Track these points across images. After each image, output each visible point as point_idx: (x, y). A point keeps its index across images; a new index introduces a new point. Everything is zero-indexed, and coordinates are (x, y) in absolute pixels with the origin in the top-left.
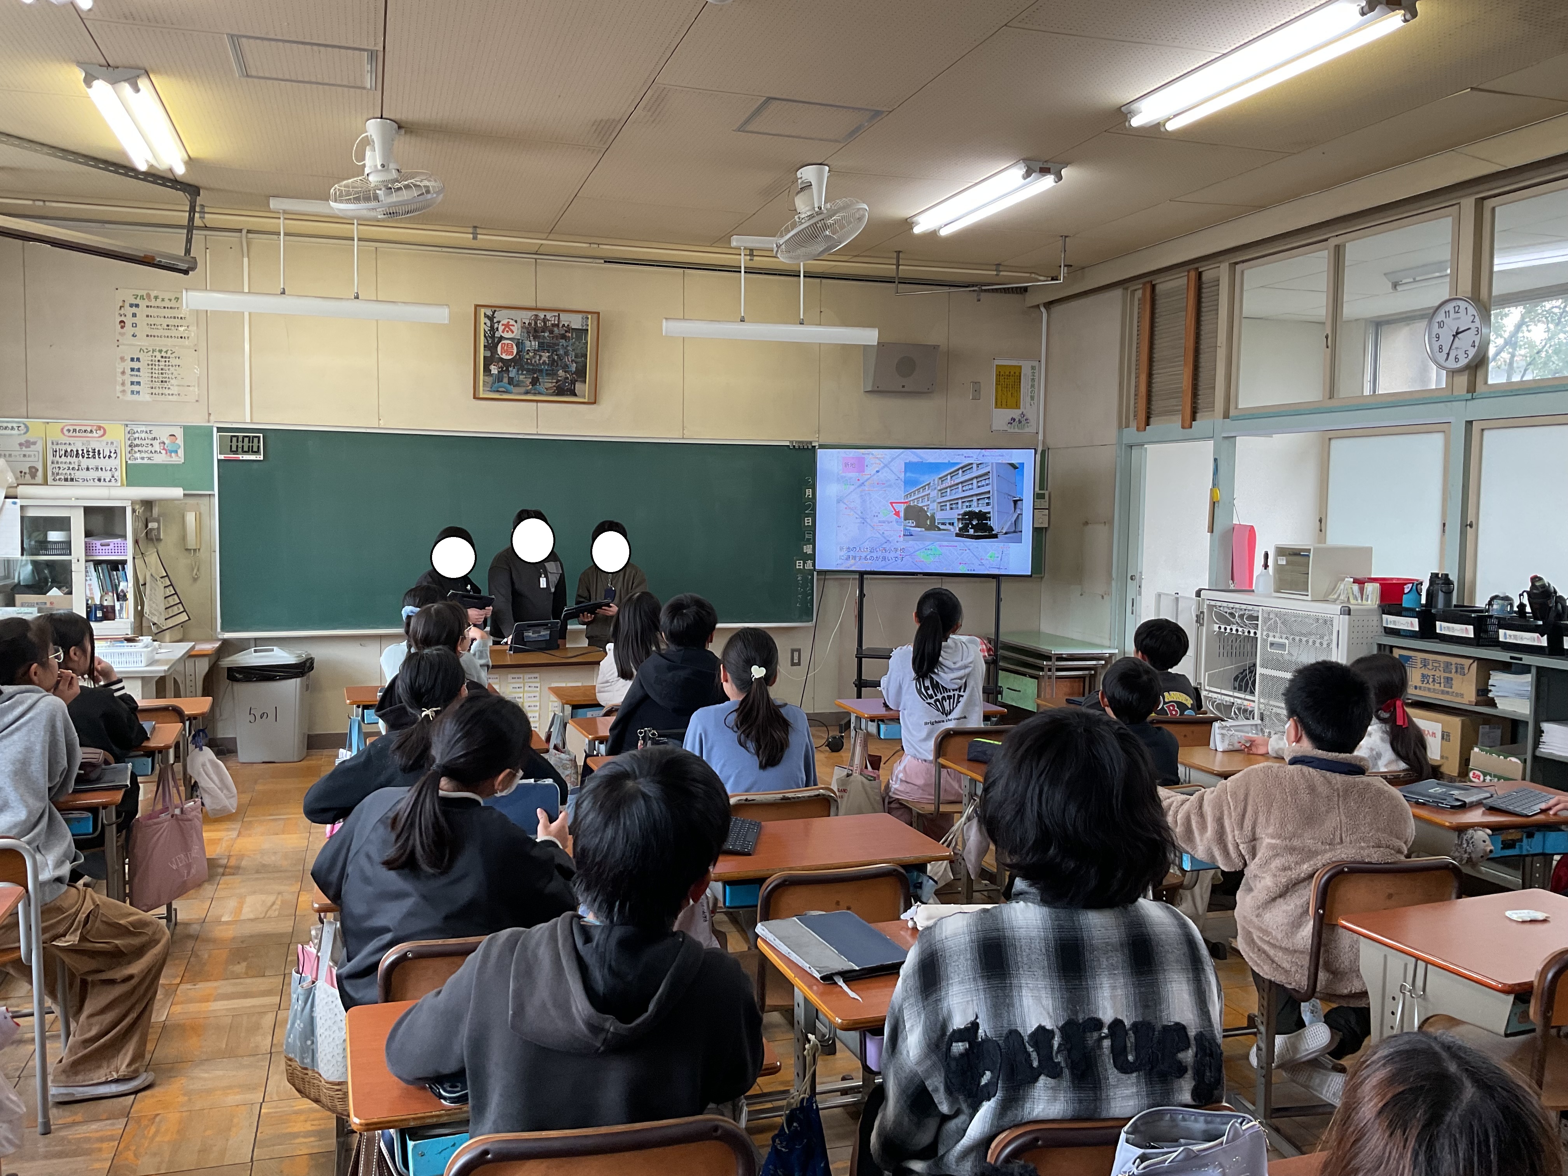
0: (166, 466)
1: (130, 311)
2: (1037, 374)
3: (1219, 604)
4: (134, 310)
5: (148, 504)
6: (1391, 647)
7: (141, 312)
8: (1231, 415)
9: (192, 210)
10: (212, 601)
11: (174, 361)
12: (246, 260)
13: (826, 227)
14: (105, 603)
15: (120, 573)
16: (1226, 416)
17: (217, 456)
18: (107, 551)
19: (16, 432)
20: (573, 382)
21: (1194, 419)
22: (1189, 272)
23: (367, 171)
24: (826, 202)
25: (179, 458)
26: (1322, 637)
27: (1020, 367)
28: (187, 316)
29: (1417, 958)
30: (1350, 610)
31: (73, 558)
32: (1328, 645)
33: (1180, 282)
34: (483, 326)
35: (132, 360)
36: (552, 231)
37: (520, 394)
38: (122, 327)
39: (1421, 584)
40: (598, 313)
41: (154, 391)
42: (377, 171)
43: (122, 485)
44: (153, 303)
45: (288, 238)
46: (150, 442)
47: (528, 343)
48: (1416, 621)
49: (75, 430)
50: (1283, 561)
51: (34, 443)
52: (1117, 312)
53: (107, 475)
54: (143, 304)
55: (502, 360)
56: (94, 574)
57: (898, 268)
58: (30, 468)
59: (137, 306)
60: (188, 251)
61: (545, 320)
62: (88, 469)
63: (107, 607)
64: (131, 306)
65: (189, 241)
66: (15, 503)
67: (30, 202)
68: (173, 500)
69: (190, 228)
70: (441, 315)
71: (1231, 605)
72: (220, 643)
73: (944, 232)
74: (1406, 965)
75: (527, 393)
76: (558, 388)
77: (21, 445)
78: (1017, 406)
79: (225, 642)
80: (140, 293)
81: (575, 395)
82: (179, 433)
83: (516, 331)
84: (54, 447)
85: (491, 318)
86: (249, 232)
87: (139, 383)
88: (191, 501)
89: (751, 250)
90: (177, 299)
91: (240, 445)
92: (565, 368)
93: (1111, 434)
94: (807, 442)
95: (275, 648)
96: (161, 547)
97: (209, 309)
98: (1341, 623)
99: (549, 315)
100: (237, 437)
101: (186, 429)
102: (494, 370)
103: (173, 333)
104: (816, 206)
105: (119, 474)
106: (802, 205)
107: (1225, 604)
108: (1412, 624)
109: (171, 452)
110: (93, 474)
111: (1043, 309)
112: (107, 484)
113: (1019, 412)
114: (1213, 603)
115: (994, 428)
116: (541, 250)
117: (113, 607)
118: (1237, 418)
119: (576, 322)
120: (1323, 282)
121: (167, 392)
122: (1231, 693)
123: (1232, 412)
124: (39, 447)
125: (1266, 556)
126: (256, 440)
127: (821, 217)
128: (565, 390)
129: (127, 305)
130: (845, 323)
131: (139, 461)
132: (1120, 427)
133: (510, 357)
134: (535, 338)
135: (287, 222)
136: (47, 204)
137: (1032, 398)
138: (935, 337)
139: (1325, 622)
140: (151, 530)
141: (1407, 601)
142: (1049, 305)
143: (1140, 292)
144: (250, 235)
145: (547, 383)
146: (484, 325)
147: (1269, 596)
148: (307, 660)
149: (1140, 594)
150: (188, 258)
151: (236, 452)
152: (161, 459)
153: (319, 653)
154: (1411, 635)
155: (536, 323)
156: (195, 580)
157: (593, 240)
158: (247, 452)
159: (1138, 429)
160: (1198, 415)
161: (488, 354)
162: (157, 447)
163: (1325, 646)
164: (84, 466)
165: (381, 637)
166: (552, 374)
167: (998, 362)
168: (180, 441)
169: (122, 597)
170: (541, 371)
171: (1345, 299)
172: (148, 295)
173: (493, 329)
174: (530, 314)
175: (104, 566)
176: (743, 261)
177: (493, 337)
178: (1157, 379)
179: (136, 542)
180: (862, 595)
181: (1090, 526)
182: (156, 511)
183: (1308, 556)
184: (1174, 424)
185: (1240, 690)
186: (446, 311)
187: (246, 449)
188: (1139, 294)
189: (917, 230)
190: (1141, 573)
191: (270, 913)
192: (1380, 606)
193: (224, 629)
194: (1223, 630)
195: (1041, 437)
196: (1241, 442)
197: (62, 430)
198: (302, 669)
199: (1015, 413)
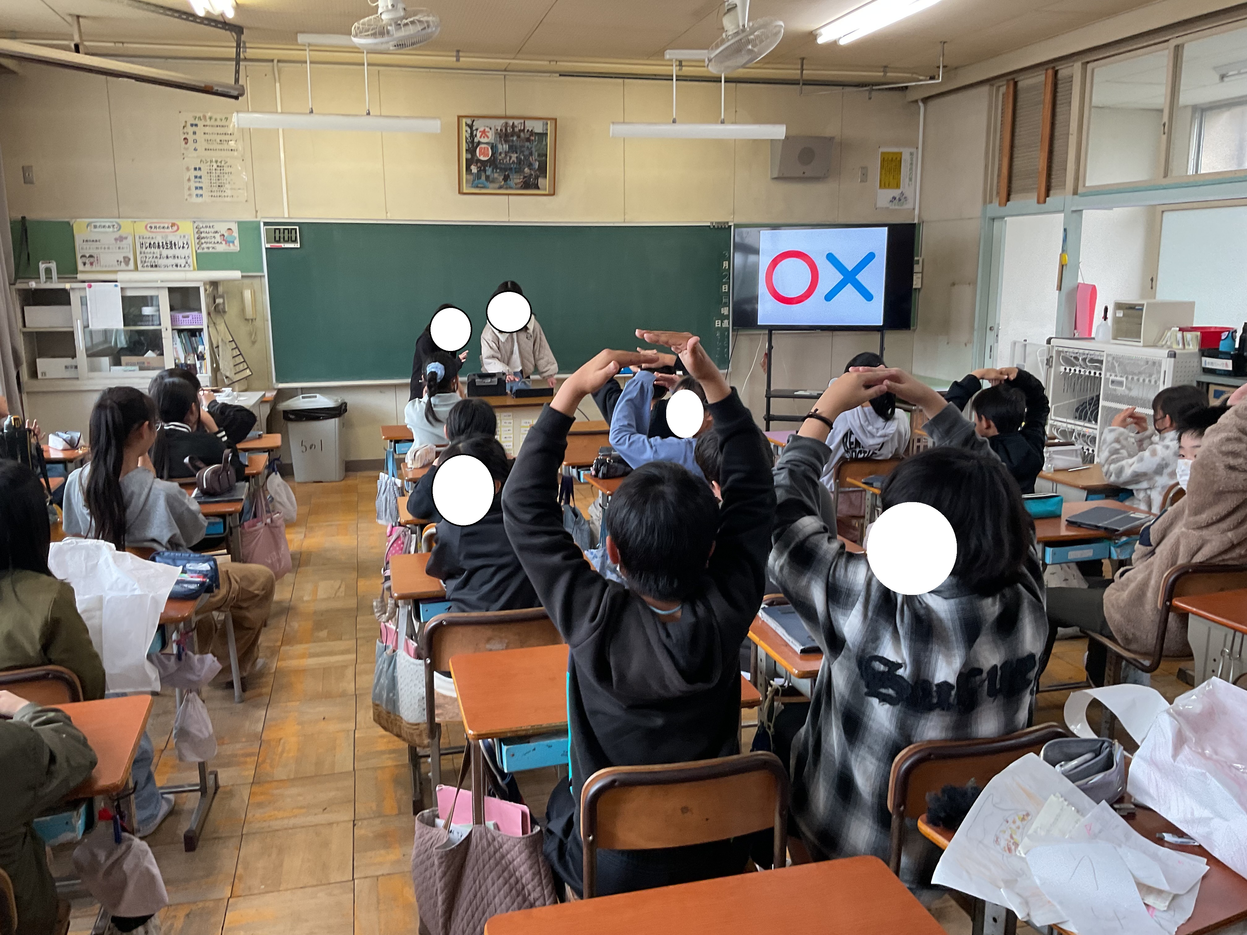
0: (226, 254)
1: (190, 130)
2: (914, 159)
3: (1066, 349)
4: (194, 128)
5: (214, 284)
6: (1208, 384)
7: (200, 130)
8: (1079, 192)
9: (238, 46)
10: (268, 360)
11: (227, 170)
12: (278, 85)
13: (749, 42)
14: (189, 362)
15: (198, 338)
16: (1075, 193)
17: (265, 245)
18: (188, 321)
19: (111, 229)
20: (537, 178)
21: (1047, 195)
22: (1047, 70)
23: (380, 11)
24: (748, 21)
25: (235, 247)
26: (1150, 376)
27: (901, 153)
28: (236, 133)
29: (1236, 630)
30: (1175, 354)
31: (163, 327)
32: (1156, 382)
33: (1040, 78)
34: (464, 134)
35: (195, 169)
36: (519, 52)
37: (495, 189)
38: (186, 143)
39: (1236, 331)
40: (556, 120)
41: (213, 194)
42: (388, 11)
43: (194, 270)
44: (208, 122)
45: (313, 65)
46: (213, 235)
47: (500, 146)
48: (1230, 362)
49: (155, 227)
50: (1120, 314)
51: (126, 238)
52: (983, 105)
53: (182, 262)
54: (200, 123)
55: (479, 161)
56: (178, 340)
57: (802, 73)
58: (124, 258)
59: (196, 125)
60: (237, 80)
61: (513, 126)
62: (167, 257)
63: (190, 365)
64: (192, 125)
65: (237, 72)
66: (116, 286)
67: (112, 44)
68: (234, 280)
69: (238, 60)
70: (435, 126)
71: (1076, 351)
72: (274, 393)
73: (842, 42)
74: (1226, 636)
75: (501, 188)
76: (525, 183)
77: (116, 240)
78: (898, 186)
79: (280, 391)
80: (198, 115)
81: (538, 188)
82: (235, 227)
83: (491, 137)
84: (141, 241)
85: (471, 127)
86: (279, 61)
87: (201, 188)
88: (247, 281)
89: (680, 62)
90: (227, 119)
91: (282, 236)
92: (530, 165)
93: (975, 208)
94: (724, 223)
95: (318, 395)
96: (226, 317)
97: (251, 127)
98: (1168, 365)
99: (517, 122)
100: (279, 229)
101: (240, 224)
102: (474, 169)
103: (225, 146)
104: (741, 24)
105: (193, 261)
106: (729, 24)
107: (1071, 350)
108: (1227, 364)
109: (230, 242)
110: (171, 261)
111: (921, 104)
112: (183, 268)
113: (899, 191)
114: (1061, 349)
115: (879, 205)
116: (509, 68)
117: (195, 365)
118: (1084, 195)
119: (538, 127)
120: (1164, 76)
121: (223, 194)
122: (1072, 422)
123: (1081, 190)
124: (130, 240)
125: (1106, 310)
126: (293, 232)
127: (744, 34)
128: (529, 184)
129: (188, 125)
130: (758, 120)
131: (206, 250)
132: (985, 202)
133: (486, 159)
134: (506, 141)
135: (311, 53)
136: (125, 45)
137: (910, 180)
138: (831, 129)
139: (1154, 363)
140: (218, 304)
141: (1223, 346)
142: (925, 100)
143: (1005, 87)
144: (280, 64)
145: (517, 179)
146: (465, 132)
147: (1108, 342)
148: (342, 404)
149: (997, 342)
150: (237, 86)
151: (279, 242)
152: (222, 248)
153: (351, 399)
154: (1226, 373)
155: (506, 130)
156: (254, 343)
157: (551, 58)
158: (287, 242)
159: (1000, 205)
160: (1052, 192)
161: (469, 156)
162: (218, 238)
163: (1153, 382)
164: (164, 255)
165: (395, 386)
166: (519, 171)
167: (882, 150)
168: (236, 234)
169: (201, 357)
170: (511, 169)
171: (1182, 88)
172: (205, 117)
173: (472, 136)
174: (503, 121)
175: (185, 333)
176: (674, 70)
177: (473, 142)
178: (1017, 162)
179: (209, 314)
180: (770, 347)
181: (956, 286)
182: (221, 289)
183: (1142, 310)
184: (1032, 200)
185: (1080, 418)
186: (438, 123)
187: (286, 238)
188: (1003, 89)
189: (820, 41)
190: (999, 324)
191: (338, 594)
192: (1200, 350)
193: (278, 380)
194: (1068, 371)
195: (917, 212)
196: (1087, 214)
197: (146, 227)
198: (339, 411)
199: (896, 193)
